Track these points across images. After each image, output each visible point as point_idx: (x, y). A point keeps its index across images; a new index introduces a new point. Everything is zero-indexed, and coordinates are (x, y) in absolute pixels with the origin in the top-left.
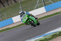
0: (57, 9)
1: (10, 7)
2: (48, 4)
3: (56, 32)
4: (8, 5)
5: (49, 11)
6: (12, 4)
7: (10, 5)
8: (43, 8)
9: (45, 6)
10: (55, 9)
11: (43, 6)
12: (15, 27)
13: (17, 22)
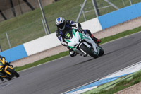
0: (127, 22)
1: (20, 20)
2: (106, 12)
3: (125, 76)
4: (15, 15)
5: (109, 28)
6: (22, 13)
7: (19, 16)
8: (96, 20)
9: (99, 15)
10: (123, 24)
11: (96, 17)
12: (30, 65)
13: (35, 55)
